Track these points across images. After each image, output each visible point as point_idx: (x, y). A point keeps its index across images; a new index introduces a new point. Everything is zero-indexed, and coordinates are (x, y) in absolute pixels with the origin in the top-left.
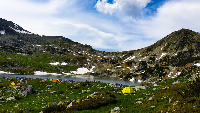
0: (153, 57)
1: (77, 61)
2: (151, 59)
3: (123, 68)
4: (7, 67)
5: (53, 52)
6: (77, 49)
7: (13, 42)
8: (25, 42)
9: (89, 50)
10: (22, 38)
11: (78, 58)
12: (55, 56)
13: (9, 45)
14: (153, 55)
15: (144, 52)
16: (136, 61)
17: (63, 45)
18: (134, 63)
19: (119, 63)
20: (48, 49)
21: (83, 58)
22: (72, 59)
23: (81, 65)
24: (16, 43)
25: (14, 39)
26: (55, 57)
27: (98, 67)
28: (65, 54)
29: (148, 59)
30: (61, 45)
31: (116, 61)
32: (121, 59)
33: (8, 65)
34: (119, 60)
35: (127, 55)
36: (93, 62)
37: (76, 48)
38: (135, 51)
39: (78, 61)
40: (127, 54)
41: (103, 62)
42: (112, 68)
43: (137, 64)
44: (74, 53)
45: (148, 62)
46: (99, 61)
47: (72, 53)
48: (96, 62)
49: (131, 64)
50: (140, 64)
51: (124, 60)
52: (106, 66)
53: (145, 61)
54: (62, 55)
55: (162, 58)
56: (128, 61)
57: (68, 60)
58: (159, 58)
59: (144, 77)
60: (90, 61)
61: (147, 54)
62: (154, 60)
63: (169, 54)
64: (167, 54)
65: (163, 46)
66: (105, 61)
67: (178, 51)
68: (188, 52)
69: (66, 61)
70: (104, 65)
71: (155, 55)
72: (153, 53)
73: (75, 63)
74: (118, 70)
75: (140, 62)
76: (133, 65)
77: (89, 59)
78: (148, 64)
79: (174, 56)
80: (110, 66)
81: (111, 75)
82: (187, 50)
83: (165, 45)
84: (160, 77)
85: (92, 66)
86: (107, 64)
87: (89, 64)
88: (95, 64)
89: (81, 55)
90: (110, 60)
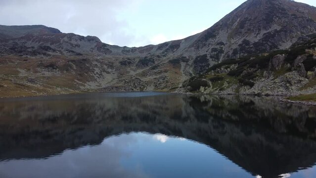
0: (218, 47)
1: (71, 67)
3: (166, 71)
6: (72, 45)
9: (96, 46)
11: (72, 61)
12: (25, 60)
14: (218, 44)
15: (199, 40)
16: (188, 58)
17: (44, 40)
18: (184, 61)
19: (156, 63)
20: (11, 49)
21: (83, 60)
23: (80, 74)
26: (24, 62)
27: (116, 75)
28: (45, 54)
29: (210, 50)
30: (39, 41)
31: (149, 60)
32: (158, 56)
34: (156, 58)
35: (168, 49)
36: (105, 67)
37: (70, 43)
38: (182, 41)
39: (74, 66)
40: (167, 47)
41: (125, 65)
42: (144, 74)
43: (190, 62)
44: (65, 53)
45: (211, 57)
46: (117, 64)
47: (61, 53)
48: (111, 65)
49: (179, 63)
50: (195, 62)
51: (165, 58)
52: (132, 73)
53: (205, 56)
54: (38, 57)
55: (234, 47)
56: (171, 58)
57: (52, 66)
58: (229, 47)
59: (247, 80)
60: (99, 65)
61: (207, 43)
62: (221, 51)
63: (248, 39)
64: (242, 39)
65: (232, 25)
66: (130, 63)
67: (263, 32)
68: (280, 31)
69: (47, 67)
70: (128, 69)
71: (222, 43)
72: (217, 40)
73: (67, 70)
74: (158, 76)
75: (194, 58)
76: (183, 64)
77: (97, 60)
78: (211, 59)
79: (257, 41)
80: (140, 71)
81: (144, 87)
82: (278, 29)
83: (236, 23)
84: (309, 73)
85: (104, 74)
86: (134, 68)
87: (97, 70)
88: (110, 70)
89: (79, 54)
90: (137, 60)
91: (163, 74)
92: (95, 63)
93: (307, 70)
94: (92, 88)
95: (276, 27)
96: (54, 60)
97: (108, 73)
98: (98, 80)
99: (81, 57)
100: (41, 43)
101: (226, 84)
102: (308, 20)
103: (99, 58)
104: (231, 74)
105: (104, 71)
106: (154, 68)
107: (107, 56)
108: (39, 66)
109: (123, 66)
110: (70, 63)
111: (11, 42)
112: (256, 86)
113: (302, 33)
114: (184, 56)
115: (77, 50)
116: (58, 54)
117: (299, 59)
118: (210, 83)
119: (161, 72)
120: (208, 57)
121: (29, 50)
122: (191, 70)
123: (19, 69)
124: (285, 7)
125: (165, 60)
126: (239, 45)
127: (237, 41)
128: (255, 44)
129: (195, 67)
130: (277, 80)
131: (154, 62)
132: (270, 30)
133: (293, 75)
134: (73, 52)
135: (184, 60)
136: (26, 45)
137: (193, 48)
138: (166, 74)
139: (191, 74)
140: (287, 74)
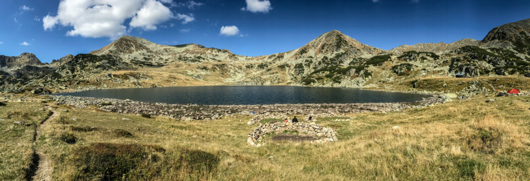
0: (309, 59)
1: (216, 69)
2: (307, 61)
3: (277, 73)
4: (129, 79)
5: (185, 60)
6: (213, 55)
7: (143, 57)
8: (154, 55)
9: (228, 56)
10: (150, 52)
11: (217, 65)
12: (189, 65)
13: (139, 60)
14: (309, 57)
16: (290, 64)
17: (196, 53)
20: (179, 59)
21: (223, 64)
22: (210, 66)
23: (222, 73)
24: (146, 57)
25: (143, 54)
27: (244, 74)
28: (199, 61)
29: (304, 61)
30: (193, 53)
31: (265, 65)
32: (270, 63)
33: (130, 77)
34: (269, 64)
36: (237, 69)
39: (218, 69)
41: (249, 68)
42: (262, 74)
43: (292, 67)
44: (210, 60)
45: (305, 65)
46: (244, 67)
47: (208, 60)
48: (240, 68)
49: (284, 68)
50: (295, 67)
51: (274, 64)
52: (254, 73)
53: (302, 64)
54: (196, 63)
55: (319, 60)
56: (279, 65)
57: (205, 68)
58: (316, 59)
59: (337, 80)
60: (232, 67)
61: (302, 56)
62: (311, 62)
63: (326, 56)
64: (323, 56)
65: (317, 47)
66: (252, 67)
67: (335, 53)
68: (345, 53)
69: (202, 69)
70: (251, 71)
71: (311, 57)
72: (308, 54)
73: (214, 71)
74: (272, 76)
75: (294, 65)
76: (287, 69)
77: (231, 65)
78: (305, 66)
79: (332, 58)
80: (259, 72)
81: (264, 82)
82: (344, 52)
83: (319, 46)
84: (367, 78)
85: (236, 73)
86: (255, 70)
87: (232, 71)
88: (240, 71)
89: (219, 61)
90: (257, 65)
91: (275, 75)
92: (230, 66)
93: (365, 77)
94: (230, 82)
95: (342, 51)
96: (205, 65)
97: (239, 73)
98: (233, 77)
99: (221, 63)
100: (195, 54)
101: (325, 82)
102: (357, 50)
103: (232, 63)
104: (327, 76)
105: (236, 71)
106: (268, 70)
107: (236, 62)
108: (197, 68)
109: (248, 69)
110: (215, 66)
111: (178, 55)
112: (342, 83)
113: (355, 56)
114: (287, 63)
115: (217, 58)
116: (206, 61)
117: (362, 72)
118: (316, 81)
119: (273, 73)
120: (303, 65)
121: (190, 59)
122: (293, 72)
123: (187, 70)
124: (347, 41)
125: (275, 65)
126: (322, 59)
127: (320, 56)
128: (331, 59)
129: (295, 71)
130: (353, 81)
131: (267, 67)
132: (339, 52)
133: (360, 79)
134: (214, 59)
135: (288, 66)
136: (186, 56)
137: (293, 59)
138: (278, 74)
139: (293, 75)
140: (357, 78)
